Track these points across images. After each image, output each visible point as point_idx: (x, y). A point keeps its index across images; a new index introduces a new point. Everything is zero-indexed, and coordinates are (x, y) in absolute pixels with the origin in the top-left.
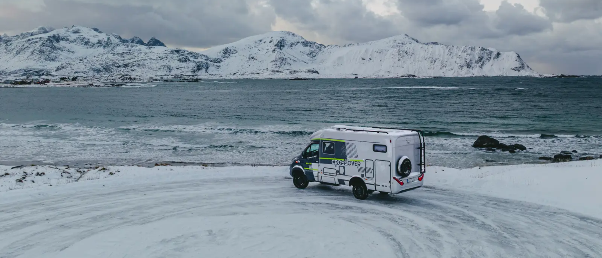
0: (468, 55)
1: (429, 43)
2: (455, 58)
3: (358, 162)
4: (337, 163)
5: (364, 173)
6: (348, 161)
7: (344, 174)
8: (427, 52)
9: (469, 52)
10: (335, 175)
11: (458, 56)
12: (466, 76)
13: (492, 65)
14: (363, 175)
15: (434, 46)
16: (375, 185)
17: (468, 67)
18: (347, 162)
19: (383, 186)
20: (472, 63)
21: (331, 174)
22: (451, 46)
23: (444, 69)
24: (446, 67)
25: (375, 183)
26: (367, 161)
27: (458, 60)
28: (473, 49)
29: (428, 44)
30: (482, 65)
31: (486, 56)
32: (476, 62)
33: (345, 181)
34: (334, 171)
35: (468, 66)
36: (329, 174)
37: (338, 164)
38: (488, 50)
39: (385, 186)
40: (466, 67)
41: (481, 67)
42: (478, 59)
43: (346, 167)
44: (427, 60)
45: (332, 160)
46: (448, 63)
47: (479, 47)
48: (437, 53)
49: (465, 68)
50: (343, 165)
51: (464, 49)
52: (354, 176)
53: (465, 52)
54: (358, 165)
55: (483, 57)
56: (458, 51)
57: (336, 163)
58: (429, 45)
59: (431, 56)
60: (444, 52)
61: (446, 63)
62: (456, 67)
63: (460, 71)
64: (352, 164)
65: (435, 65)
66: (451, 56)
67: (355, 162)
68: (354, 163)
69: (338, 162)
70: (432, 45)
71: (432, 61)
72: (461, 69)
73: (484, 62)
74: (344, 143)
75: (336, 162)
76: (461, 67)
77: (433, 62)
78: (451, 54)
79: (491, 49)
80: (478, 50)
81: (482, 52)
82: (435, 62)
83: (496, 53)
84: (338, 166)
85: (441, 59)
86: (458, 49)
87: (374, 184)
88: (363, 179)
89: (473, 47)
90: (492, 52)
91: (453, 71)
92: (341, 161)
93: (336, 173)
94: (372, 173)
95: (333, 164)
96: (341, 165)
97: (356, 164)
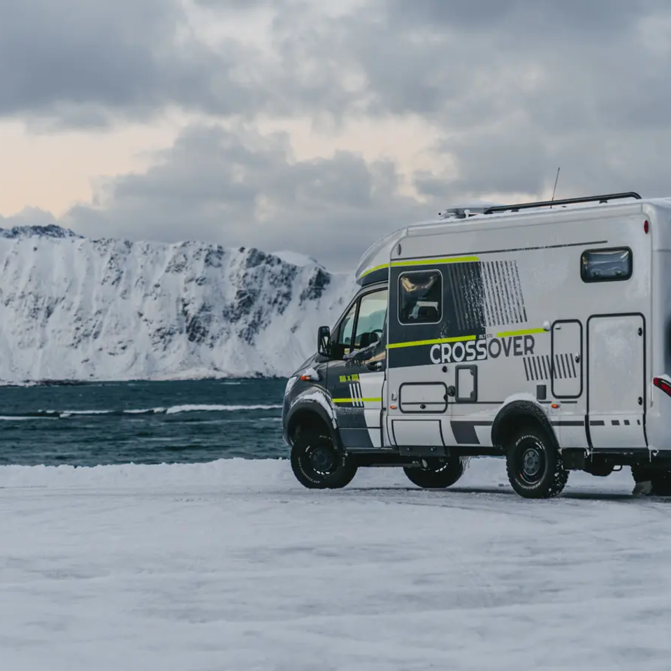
0: (194, 284)
1: (23, 230)
2: (136, 298)
3: (527, 337)
4: (448, 357)
5: (547, 382)
6: (489, 340)
7: (474, 399)
8: (12, 268)
9: (199, 268)
10: (442, 407)
11: (151, 288)
12: (184, 375)
13: (294, 329)
14: (545, 387)
15: (45, 240)
16: (587, 423)
17: (192, 338)
18: (483, 346)
19: (615, 423)
20: (209, 319)
21: (428, 408)
22: (121, 245)
23: (91, 346)
24: (96, 336)
25: (587, 417)
26: (557, 326)
27: (151, 308)
28: (214, 256)
29: (15, 233)
30: (254, 326)
31: (267, 289)
32: (226, 315)
33: (476, 428)
34: (438, 393)
35: (195, 331)
36: (418, 408)
37: (453, 360)
38: (279, 261)
39: (622, 422)
40: (185, 336)
41: (248, 336)
42: (236, 302)
43: (484, 366)
44: (15, 303)
45: (432, 345)
46: (107, 321)
47: (242, 250)
48: (58, 272)
49: (181, 340)
50: (470, 361)
51: (175, 258)
52: (508, 401)
53: (179, 268)
54: (527, 349)
55: (255, 294)
56: (149, 266)
57: (444, 357)
58: (22, 236)
59: (31, 288)
60: (90, 271)
61: (100, 317)
62: (143, 335)
63: (159, 353)
64: (503, 352)
65: (49, 328)
66: (121, 289)
67: (516, 338)
68: (510, 346)
69: (452, 351)
70: (36, 237)
71: (36, 310)
72: (161, 345)
73: (260, 313)
74: (476, 266)
75: (446, 351)
76: (165, 335)
77: (42, 314)
78: (119, 279)
79: (289, 258)
80: (235, 264)
81: (252, 271)
82: (49, 313)
83: (312, 274)
84: (452, 367)
85: (77, 300)
86: (151, 256)
87: (583, 419)
88: (543, 406)
89: (215, 248)
90: (294, 269)
91: (129, 353)
92: (464, 343)
93: (446, 398)
94: (578, 373)
95: (433, 363)
96: (465, 360)
97: (518, 350)
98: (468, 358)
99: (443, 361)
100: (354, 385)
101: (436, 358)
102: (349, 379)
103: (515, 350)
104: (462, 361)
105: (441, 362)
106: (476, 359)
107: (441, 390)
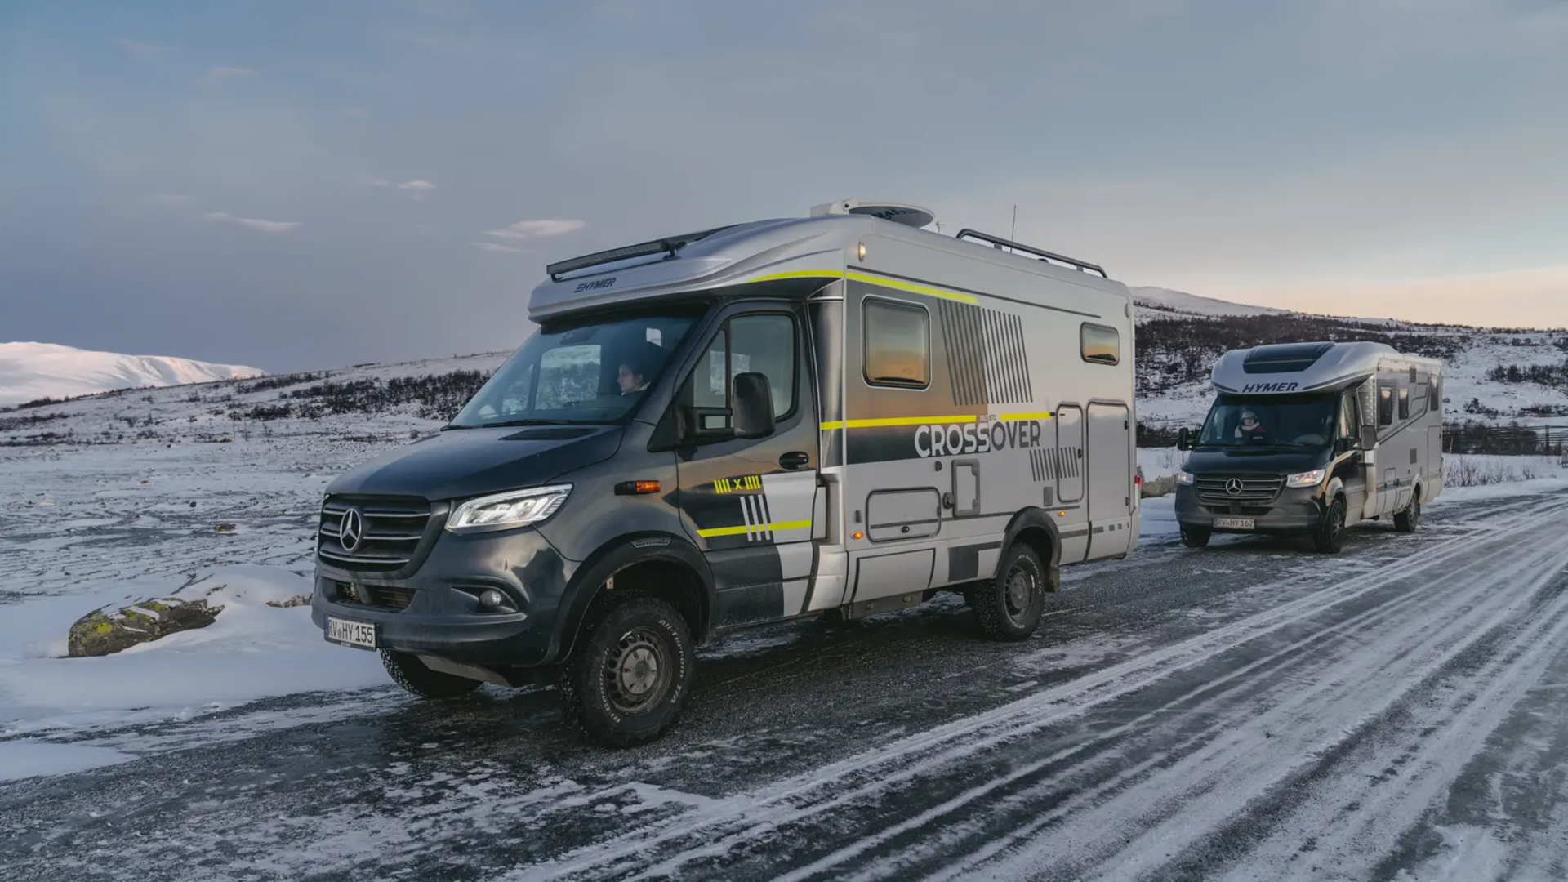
3: (1032, 423)
4: (939, 446)
5: (1053, 483)
6: (991, 423)
7: (977, 511)
10: (933, 528)
14: (1051, 488)
16: (1090, 530)
18: (985, 432)
19: (1112, 528)
25: (1089, 524)
26: (1061, 410)
33: (978, 554)
34: (927, 505)
36: (897, 532)
37: (947, 453)
39: (1116, 527)
43: (986, 462)
45: (918, 426)
50: (970, 454)
52: (1015, 509)
54: (1033, 439)
57: (935, 446)
64: (1007, 441)
67: (1021, 424)
68: (1015, 435)
69: (946, 438)
75: (938, 440)
84: (946, 463)
87: (1085, 527)
88: (1050, 513)
92: (961, 425)
93: (939, 513)
94: (1080, 473)
95: (918, 456)
96: (962, 452)
97: (1025, 440)
98: (968, 449)
99: (934, 454)
100: (751, 498)
101: (924, 449)
102: (738, 486)
103: (1021, 440)
104: (959, 454)
105: (930, 456)
106: (977, 451)
107: (931, 499)
